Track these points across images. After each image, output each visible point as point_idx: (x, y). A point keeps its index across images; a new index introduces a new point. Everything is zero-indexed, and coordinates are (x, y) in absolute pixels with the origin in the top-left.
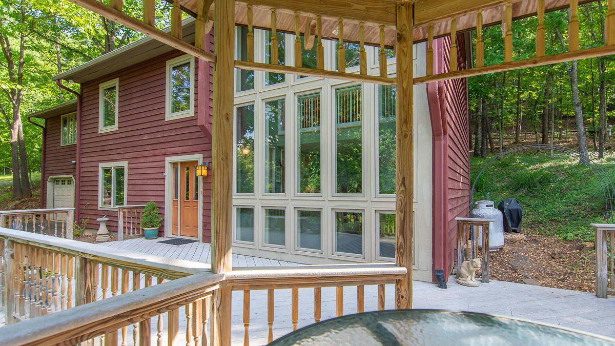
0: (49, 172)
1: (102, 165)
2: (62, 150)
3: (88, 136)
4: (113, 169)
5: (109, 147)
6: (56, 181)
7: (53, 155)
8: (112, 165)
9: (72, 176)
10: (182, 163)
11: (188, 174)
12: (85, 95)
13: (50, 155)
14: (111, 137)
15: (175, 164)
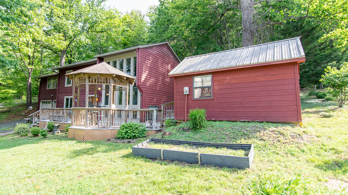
0: (41, 99)
1: (65, 97)
2: (47, 91)
3: (61, 87)
4: (69, 98)
5: (68, 91)
6: (44, 102)
7: (43, 93)
8: (69, 97)
9: (51, 100)
10: (91, 97)
11: (93, 100)
12: (60, 74)
13: (42, 93)
14: (70, 88)
15: (89, 97)
